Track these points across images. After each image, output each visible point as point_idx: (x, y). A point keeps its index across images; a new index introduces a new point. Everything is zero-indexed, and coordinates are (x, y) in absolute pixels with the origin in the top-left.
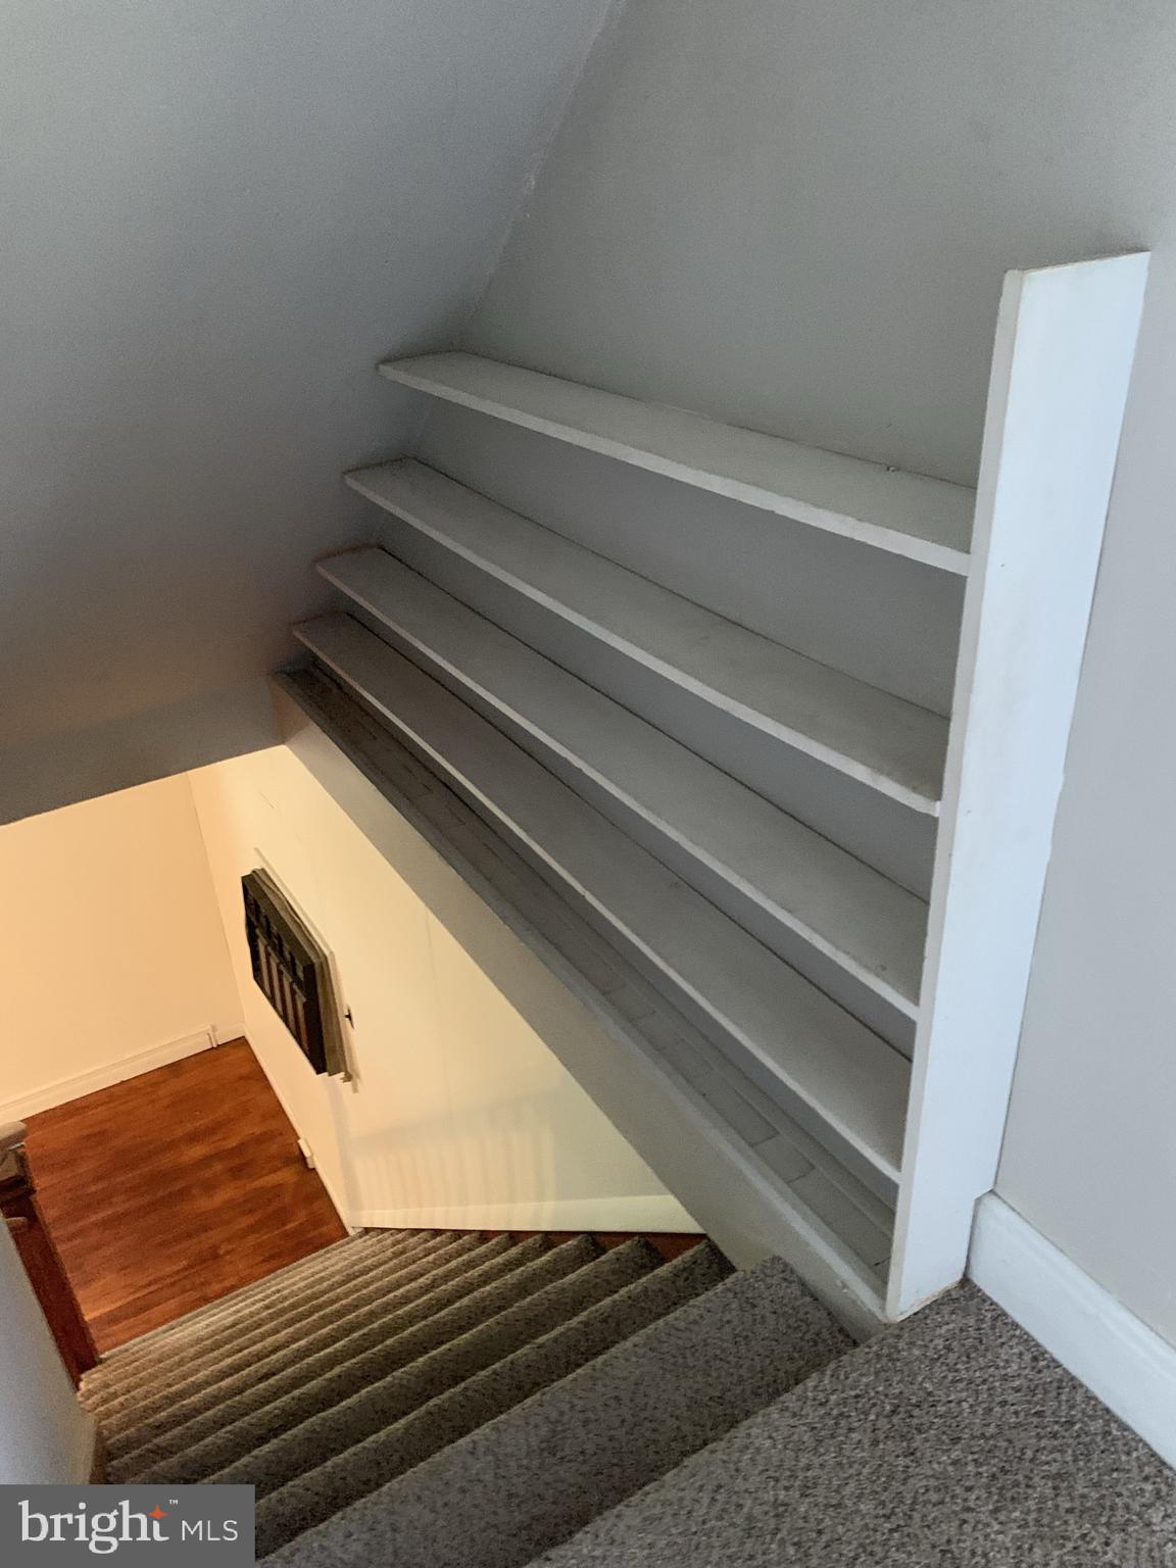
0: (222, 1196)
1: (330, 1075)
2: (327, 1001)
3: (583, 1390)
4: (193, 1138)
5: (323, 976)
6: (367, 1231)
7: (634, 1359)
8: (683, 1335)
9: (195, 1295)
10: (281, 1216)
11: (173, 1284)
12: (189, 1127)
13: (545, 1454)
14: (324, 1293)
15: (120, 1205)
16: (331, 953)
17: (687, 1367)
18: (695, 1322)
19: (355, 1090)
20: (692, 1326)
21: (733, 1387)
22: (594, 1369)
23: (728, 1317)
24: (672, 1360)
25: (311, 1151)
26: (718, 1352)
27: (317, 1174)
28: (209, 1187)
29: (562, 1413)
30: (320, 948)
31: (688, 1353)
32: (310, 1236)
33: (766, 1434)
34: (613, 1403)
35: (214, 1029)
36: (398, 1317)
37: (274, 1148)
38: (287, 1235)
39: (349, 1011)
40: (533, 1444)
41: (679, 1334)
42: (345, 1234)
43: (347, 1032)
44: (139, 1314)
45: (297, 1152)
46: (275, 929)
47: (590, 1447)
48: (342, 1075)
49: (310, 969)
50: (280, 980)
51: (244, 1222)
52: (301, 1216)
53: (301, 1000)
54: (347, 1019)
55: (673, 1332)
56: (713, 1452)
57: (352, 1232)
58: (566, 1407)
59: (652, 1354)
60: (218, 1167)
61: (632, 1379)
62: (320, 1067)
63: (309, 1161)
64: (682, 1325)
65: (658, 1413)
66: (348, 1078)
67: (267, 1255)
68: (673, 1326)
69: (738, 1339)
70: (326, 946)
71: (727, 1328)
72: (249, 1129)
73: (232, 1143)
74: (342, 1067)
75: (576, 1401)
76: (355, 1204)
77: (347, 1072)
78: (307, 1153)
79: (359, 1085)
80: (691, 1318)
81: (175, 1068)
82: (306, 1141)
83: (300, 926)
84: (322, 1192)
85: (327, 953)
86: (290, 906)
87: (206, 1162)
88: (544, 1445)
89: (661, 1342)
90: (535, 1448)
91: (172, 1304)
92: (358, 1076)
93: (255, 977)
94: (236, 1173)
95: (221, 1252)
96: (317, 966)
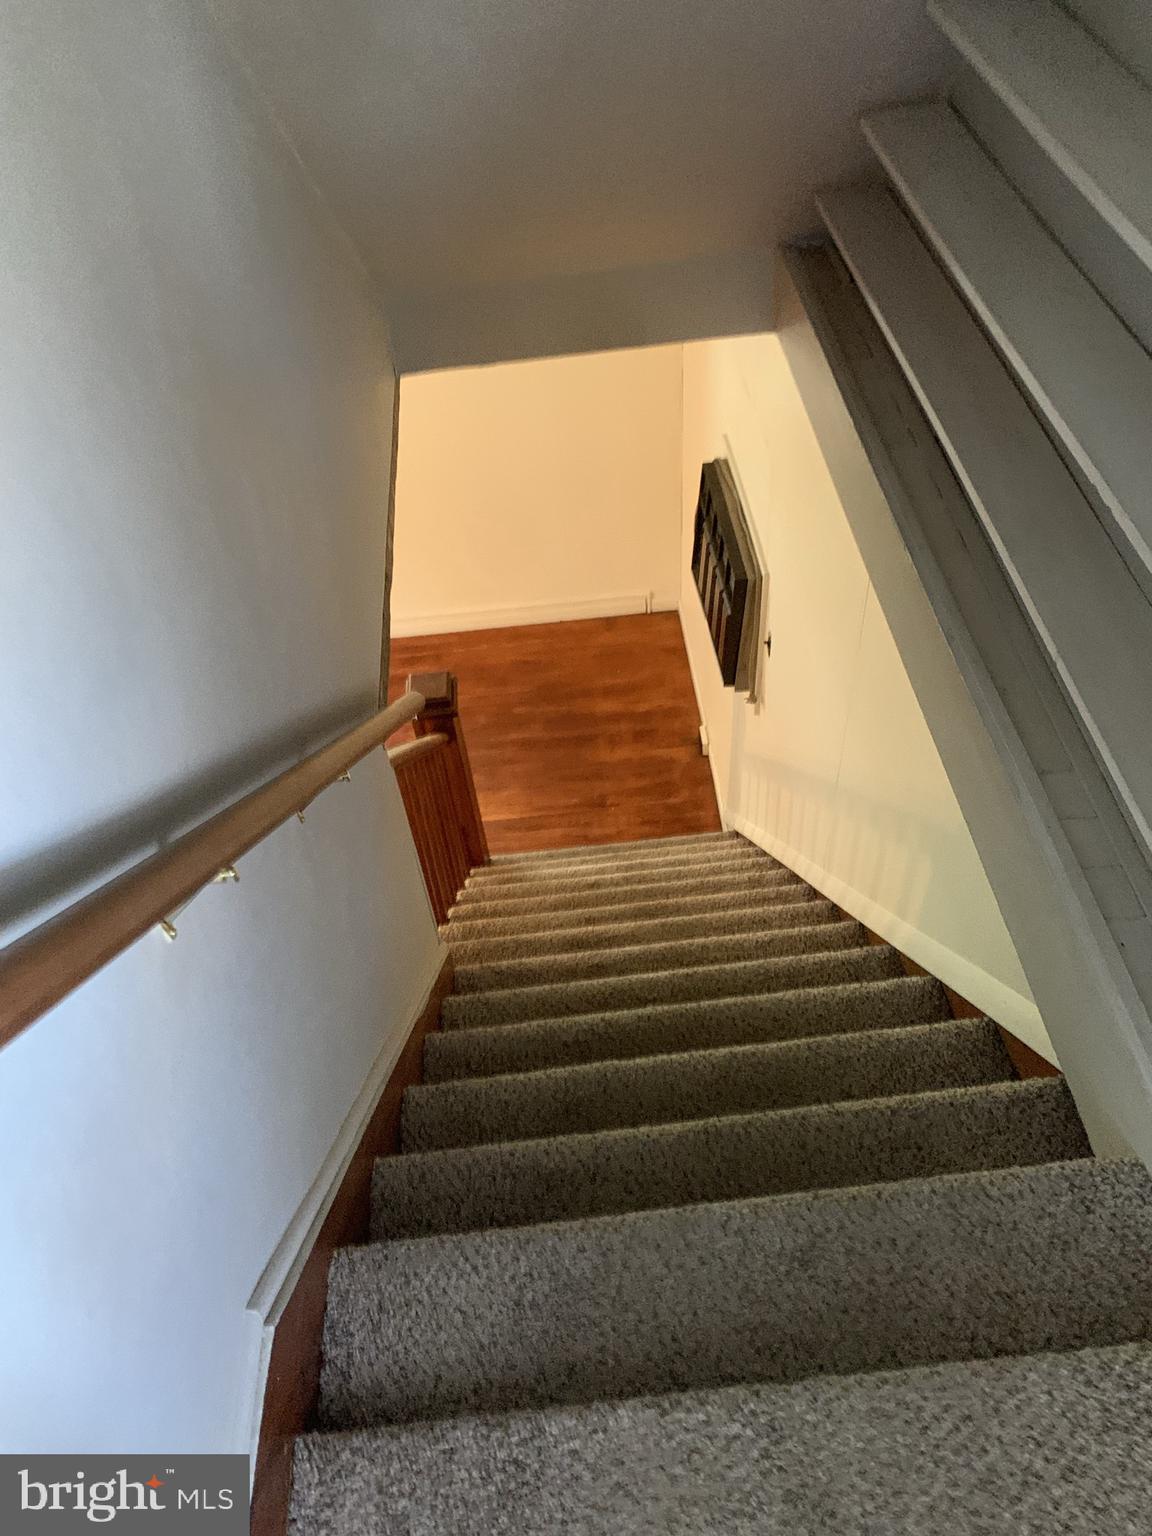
0: (623, 753)
1: (737, 690)
2: (751, 619)
3: (859, 1214)
4: (608, 692)
5: (754, 592)
6: (737, 835)
7: (926, 1206)
8: (992, 1204)
9: (576, 831)
10: (667, 789)
11: (562, 815)
12: (608, 681)
13: (796, 1265)
14: (676, 892)
15: (536, 732)
16: (768, 575)
17: (984, 1244)
18: (1011, 1197)
19: (757, 712)
20: (1005, 1200)
21: (1029, 1292)
22: (879, 1195)
23: (1051, 1209)
24: (969, 1229)
25: (708, 739)
26: (1026, 1245)
27: (709, 761)
28: (613, 742)
29: (828, 1230)
30: (758, 565)
31: (990, 1229)
32: (688, 815)
33: (1045, 1387)
34: (886, 1246)
35: (652, 595)
36: (724, 971)
37: (677, 725)
38: (669, 808)
39: (770, 638)
40: (787, 1247)
41: (986, 1200)
42: (718, 826)
43: (762, 660)
44: (530, 830)
45: (697, 736)
46: (720, 529)
47: (846, 1281)
48: (747, 694)
49: (742, 583)
50: (714, 583)
51: (633, 783)
52: (685, 795)
53: (727, 611)
54: (766, 646)
55: (982, 1197)
56: (976, 1374)
57: (725, 829)
58: (834, 1225)
59: (949, 1211)
60: (624, 727)
61: (917, 1228)
62: (729, 677)
63: (704, 748)
64: (994, 1192)
65: (932, 1279)
66: (753, 699)
67: (646, 818)
68: (984, 1189)
69: (1055, 1241)
70: (765, 566)
71: (1047, 1222)
72: (657, 700)
73: (643, 707)
74: (750, 686)
75: (847, 1223)
76: (734, 804)
77: (753, 692)
78: (704, 741)
79: (762, 711)
80: (1009, 1190)
81: (610, 623)
82: (706, 728)
83: (746, 535)
84: (708, 780)
85: (763, 573)
86: (742, 509)
87: (615, 718)
88: (798, 1254)
89: (963, 1199)
90: (787, 1252)
91: (558, 832)
92: (763, 701)
93: (693, 568)
94: (639, 737)
95: (608, 803)
96: (750, 584)
